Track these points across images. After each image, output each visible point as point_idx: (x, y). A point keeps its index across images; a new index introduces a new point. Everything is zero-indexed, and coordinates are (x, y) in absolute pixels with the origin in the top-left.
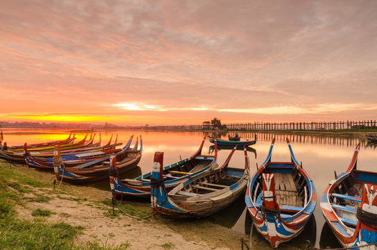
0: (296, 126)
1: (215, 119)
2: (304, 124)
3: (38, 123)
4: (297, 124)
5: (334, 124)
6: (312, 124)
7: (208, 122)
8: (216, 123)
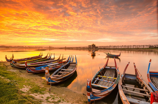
0: (127, 47)
1: (93, 44)
2: (130, 46)
3: (23, 47)
4: (127, 46)
5: (143, 46)
6: (134, 46)
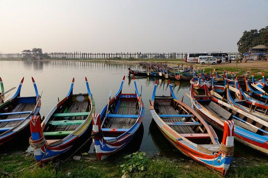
2: (112, 54)
7: (29, 51)
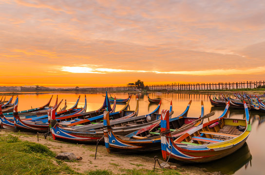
1: (139, 81)
7: (133, 84)
8: (139, 84)
